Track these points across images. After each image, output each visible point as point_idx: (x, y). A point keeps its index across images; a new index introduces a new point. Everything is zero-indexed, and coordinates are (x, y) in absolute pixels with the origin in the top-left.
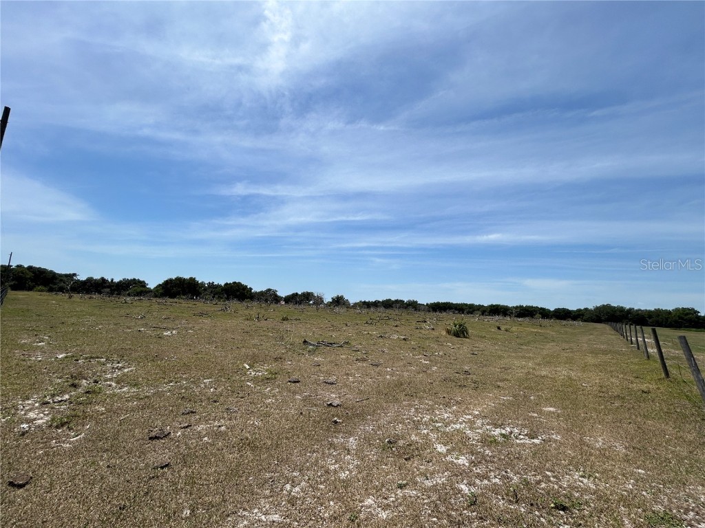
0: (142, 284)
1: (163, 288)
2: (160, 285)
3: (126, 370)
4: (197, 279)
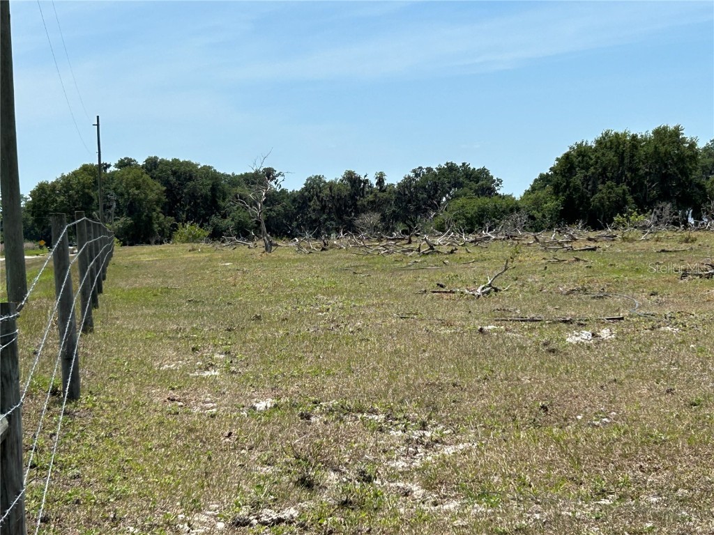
0: (480, 183)
1: (557, 190)
2: (544, 179)
3: (449, 451)
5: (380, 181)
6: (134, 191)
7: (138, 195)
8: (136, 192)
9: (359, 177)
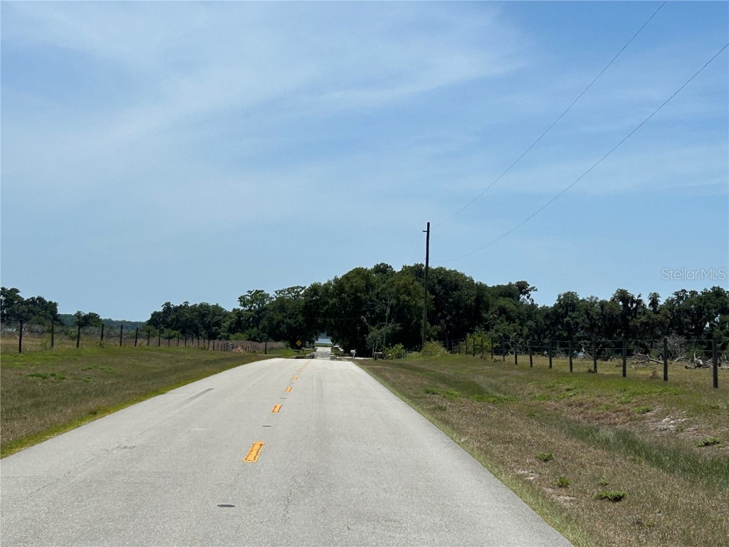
5: (654, 302)
6: (404, 297)
7: (408, 302)
8: (407, 298)
9: (633, 297)
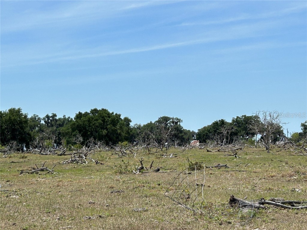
4: (23, 112)
